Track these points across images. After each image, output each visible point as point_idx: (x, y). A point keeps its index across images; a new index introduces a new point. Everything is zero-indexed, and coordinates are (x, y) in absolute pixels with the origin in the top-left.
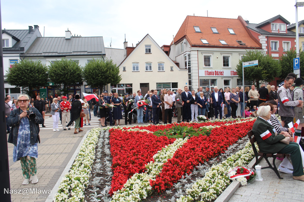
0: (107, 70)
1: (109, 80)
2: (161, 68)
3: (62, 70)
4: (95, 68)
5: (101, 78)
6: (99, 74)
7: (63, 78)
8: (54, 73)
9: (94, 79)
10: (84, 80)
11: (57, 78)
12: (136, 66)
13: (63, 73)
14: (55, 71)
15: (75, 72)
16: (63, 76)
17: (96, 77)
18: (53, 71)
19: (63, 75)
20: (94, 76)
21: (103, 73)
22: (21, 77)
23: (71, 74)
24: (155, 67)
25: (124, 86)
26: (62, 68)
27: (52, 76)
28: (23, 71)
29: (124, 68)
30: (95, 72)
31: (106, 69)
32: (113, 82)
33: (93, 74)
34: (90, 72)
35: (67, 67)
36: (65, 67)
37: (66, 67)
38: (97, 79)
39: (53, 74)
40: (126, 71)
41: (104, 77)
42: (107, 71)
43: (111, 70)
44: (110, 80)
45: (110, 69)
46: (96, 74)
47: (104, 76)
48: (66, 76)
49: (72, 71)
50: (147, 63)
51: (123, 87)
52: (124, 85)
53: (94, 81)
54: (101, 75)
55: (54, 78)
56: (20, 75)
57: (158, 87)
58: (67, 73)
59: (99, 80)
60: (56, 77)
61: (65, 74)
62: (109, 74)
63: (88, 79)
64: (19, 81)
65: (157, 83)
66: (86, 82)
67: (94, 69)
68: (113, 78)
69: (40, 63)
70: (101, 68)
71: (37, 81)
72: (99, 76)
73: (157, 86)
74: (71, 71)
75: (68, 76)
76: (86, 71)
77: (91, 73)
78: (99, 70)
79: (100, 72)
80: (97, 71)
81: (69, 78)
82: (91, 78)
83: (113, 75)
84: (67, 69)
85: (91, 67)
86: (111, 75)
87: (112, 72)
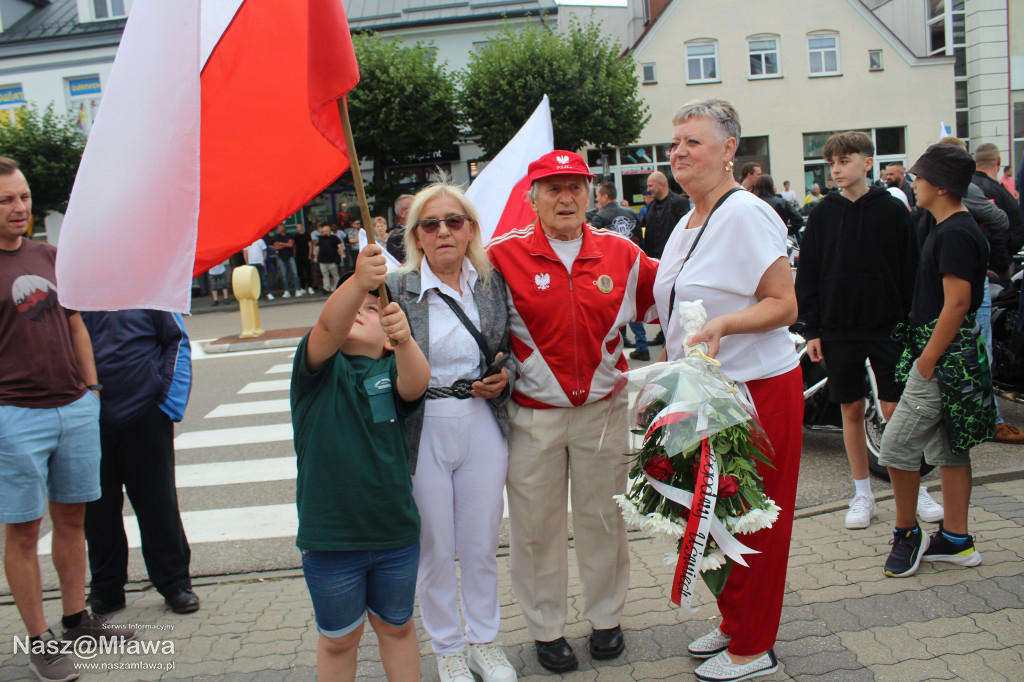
0: (580, 72)
1: (594, 125)
2: (821, 58)
4: (521, 69)
10: (469, 134)
12: (701, 58)
13: (365, 102)
15: (426, 97)
16: (368, 118)
19: (366, 113)
23: (404, 108)
24: (793, 58)
25: (651, 157)
29: (649, 71)
30: (524, 87)
31: (576, 66)
32: (612, 131)
33: (514, 98)
34: (495, 88)
35: (385, 71)
36: (372, 73)
37: (378, 73)
40: (656, 84)
41: (569, 112)
42: (582, 80)
43: (602, 75)
44: (599, 122)
45: (596, 69)
47: (571, 103)
48: (382, 116)
49: (410, 89)
50: (754, 40)
51: (646, 161)
52: (649, 149)
57: (811, 155)
58: (387, 102)
61: (374, 108)
62: (594, 93)
63: (489, 125)
65: (805, 135)
67: (517, 73)
68: (612, 115)
70: (551, 65)
73: (807, 149)
74: (402, 89)
75: (389, 113)
76: (474, 89)
77: (504, 93)
78: (543, 77)
79: (548, 85)
80: (535, 79)
81: (396, 125)
82: (505, 121)
83: (611, 96)
84: (383, 82)
85: (503, 64)
86: (602, 97)
87: (605, 83)
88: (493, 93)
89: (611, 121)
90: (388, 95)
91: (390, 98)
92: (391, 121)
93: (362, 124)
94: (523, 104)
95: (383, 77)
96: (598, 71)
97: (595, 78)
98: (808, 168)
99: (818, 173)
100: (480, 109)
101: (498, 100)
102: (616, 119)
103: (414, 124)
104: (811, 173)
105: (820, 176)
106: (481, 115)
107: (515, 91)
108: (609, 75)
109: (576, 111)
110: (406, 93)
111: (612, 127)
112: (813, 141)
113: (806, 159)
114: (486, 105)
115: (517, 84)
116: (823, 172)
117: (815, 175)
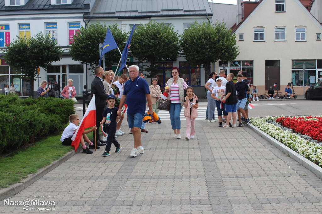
0: (219, 39)
1: (221, 55)
2: (301, 35)
3: (151, 39)
4: (201, 37)
5: (209, 52)
6: (207, 45)
7: (153, 51)
8: (138, 43)
9: (198, 52)
10: (181, 54)
11: (144, 50)
12: (259, 33)
13: (152, 43)
14: (141, 40)
15: (171, 43)
16: (153, 48)
17: (201, 50)
18: (139, 40)
19: (153, 47)
20: (199, 49)
21: (212, 43)
22: (92, 49)
23: (164, 46)
24: (291, 35)
25: (240, 65)
26: (151, 36)
27: (136, 48)
28: (94, 39)
29: (241, 36)
30: (201, 42)
31: (217, 37)
32: (227, 57)
33: (198, 45)
34: (192, 42)
35: (159, 34)
36: (155, 34)
37: (157, 35)
38: (203, 54)
39: (137, 45)
40: (243, 40)
41: (214, 50)
42: (219, 41)
43: (225, 40)
44: (223, 54)
45: (223, 37)
46: (202, 45)
47: (215, 48)
48: (157, 48)
49: (167, 41)
50: (278, 27)
51: (238, 66)
52: (239, 62)
53: (199, 57)
54: (209, 47)
55: (140, 50)
56: (90, 46)
57: (294, 67)
58: (159, 44)
59: (207, 55)
60: (142, 49)
61: (155, 45)
62: (222, 45)
63: (189, 52)
64: (88, 55)
65: (292, 60)
66: (184, 57)
67: (199, 38)
69: (116, 28)
70: (210, 36)
71: (114, 55)
72: (207, 49)
73: (293, 65)
74: (164, 40)
75: (159, 47)
76: (186, 41)
77: (195, 43)
78: (207, 39)
79: (208, 42)
80: (204, 40)
81: (161, 51)
82: (194, 52)
83: (227, 47)
84: (159, 37)
85: (195, 35)
86: (225, 47)
87: (226, 42)
88: (191, 43)
89: (227, 54)
90: (160, 42)
91: (160, 43)
92: (160, 50)
93: (151, 50)
94: (200, 47)
95: (159, 36)
96: (224, 39)
97: (223, 40)
98: (293, 71)
99: (297, 73)
100: (187, 48)
101: (193, 45)
102: (228, 53)
103: (167, 51)
104: (295, 73)
105: (298, 74)
106: (187, 49)
107: (198, 43)
108: (227, 40)
109: (216, 50)
110: (165, 42)
111: (227, 56)
112: (295, 63)
113: (292, 68)
114: (189, 46)
115: (199, 41)
116: (299, 73)
117: (296, 74)
